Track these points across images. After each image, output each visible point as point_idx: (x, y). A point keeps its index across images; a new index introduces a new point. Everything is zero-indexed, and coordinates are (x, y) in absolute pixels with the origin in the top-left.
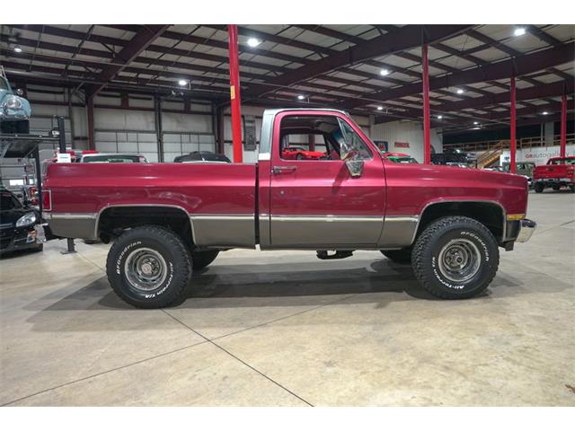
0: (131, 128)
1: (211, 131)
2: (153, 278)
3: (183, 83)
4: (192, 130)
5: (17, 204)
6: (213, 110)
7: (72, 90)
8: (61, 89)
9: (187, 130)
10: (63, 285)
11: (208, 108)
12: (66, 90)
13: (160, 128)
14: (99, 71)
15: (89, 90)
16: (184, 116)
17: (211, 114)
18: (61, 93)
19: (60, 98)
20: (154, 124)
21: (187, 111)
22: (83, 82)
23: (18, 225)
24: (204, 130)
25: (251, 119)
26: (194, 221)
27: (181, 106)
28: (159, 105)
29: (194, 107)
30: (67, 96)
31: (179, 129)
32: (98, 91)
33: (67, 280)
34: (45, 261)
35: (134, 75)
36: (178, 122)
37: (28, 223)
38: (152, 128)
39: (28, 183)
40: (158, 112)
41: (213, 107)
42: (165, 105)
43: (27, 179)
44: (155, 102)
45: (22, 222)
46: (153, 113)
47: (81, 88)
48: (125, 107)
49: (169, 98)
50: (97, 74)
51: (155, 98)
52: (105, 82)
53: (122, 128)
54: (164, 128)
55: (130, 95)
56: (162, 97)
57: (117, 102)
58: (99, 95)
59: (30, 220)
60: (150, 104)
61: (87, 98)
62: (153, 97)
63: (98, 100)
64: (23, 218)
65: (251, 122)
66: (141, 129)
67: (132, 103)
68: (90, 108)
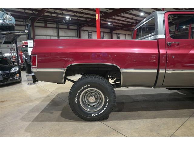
0: (48, 35)
1: (77, 36)
2: (94, 104)
3: (68, 17)
4: (70, 35)
5: (9, 63)
6: (77, 28)
7: (26, 21)
8: (22, 20)
9: (68, 36)
10: (37, 103)
11: (76, 28)
12: (24, 20)
13: (59, 35)
14: (37, 13)
15: (33, 20)
16: (67, 30)
17: (77, 30)
18: (22, 21)
19: (22, 23)
20: (56, 33)
21: (68, 29)
22: (31, 17)
23: (11, 72)
24: (74, 36)
25: (91, 32)
26: (123, 73)
27: (66, 27)
28: (58, 26)
29: (71, 27)
30: (25, 22)
31: (65, 35)
32: (36, 21)
33: (37, 99)
34: (24, 88)
35: (49, 14)
36: (65, 32)
37: (15, 71)
38: (56, 34)
39: (11, 55)
40: (58, 29)
41: (77, 27)
42: (60, 26)
43: (11, 53)
44: (57, 25)
45: (13, 70)
46: (56, 29)
47: (30, 19)
48: (46, 27)
49: (62, 23)
50: (36, 14)
51: (57, 24)
52: (39, 17)
53: (45, 34)
54: (60, 34)
55: (48, 22)
56: (59, 23)
57: (43, 25)
58: (37, 22)
59: (16, 70)
60: (55, 26)
61: (32, 23)
62: (56, 23)
63: (36, 24)
64: (13, 69)
65: (90, 33)
66: (52, 35)
67: (49, 25)
68: (33, 27)
